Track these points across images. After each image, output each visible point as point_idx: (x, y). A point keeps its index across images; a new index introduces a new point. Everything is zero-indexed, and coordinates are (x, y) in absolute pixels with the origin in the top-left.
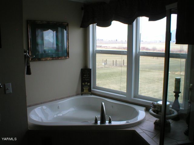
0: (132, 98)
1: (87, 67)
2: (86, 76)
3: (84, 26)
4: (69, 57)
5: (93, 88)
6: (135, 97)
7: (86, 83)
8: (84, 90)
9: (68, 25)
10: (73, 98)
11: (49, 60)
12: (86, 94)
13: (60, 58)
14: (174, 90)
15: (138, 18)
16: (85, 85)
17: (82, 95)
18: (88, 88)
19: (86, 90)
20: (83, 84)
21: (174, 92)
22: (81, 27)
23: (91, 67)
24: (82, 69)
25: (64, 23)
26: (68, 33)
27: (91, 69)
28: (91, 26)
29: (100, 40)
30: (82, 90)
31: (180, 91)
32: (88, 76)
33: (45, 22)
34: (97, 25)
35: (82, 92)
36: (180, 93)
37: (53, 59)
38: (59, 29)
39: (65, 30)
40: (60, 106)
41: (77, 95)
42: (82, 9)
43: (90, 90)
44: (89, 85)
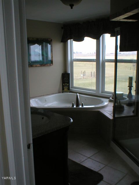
0: (100, 93)
1: (67, 72)
2: (65, 78)
3: (64, 41)
4: (53, 64)
5: (71, 88)
6: (102, 92)
7: (66, 84)
8: (64, 89)
9: (52, 40)
10: (56, 95)
11: (39, 66)
12: (66, 92)
13: (46, 65)
14: (128, 86)
15: (104, 34)
16: (65, 85)
17: (63, 92)
18: (67, 87)
19: (66, 89)
20: (64, 84)
21: (128, 87)
22: (62, 42)
23: (69, 72)
24: (62, 74)
25: (49, 40)
26: (52, 47)
27: (69, 74)
28: (69, 41)
29: (79, 53)
30: (63, 89)
31: (133, 86)
32: (67, 78)
33: (35, 39)
34: (74, 40)
35: (63, 91)
36: (133, 87)
37: (41, 66)
38: (44, 43)
39: (49, 44)
40: (47, 100)
41: (59, 92)
42: (62, 28)
43: (69, 89)
44: (68, 86)
